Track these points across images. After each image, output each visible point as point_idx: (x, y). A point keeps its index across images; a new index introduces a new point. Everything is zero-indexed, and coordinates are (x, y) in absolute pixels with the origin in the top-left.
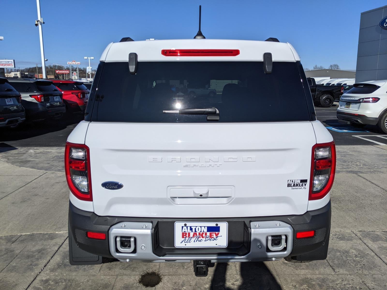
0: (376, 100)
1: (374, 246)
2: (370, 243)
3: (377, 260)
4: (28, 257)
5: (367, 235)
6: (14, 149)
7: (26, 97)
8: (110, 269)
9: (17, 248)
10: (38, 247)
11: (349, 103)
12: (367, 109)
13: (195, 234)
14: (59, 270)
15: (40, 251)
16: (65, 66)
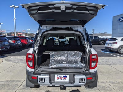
0: (117, 43)
1: (112, 85)
2: (111, 84)
3: (113, 89)
4: (13, 86)
5: (110, 82)
6: (7, 57)
7: (10, 41)
8: (36, 89)
9: (10, 84)
10: (16, 84)
11: (108, 44)
12: (114, 46)
13: (60, 78)
14: (22, 90)
15: (16, 85)
16: (21, 32)
